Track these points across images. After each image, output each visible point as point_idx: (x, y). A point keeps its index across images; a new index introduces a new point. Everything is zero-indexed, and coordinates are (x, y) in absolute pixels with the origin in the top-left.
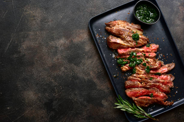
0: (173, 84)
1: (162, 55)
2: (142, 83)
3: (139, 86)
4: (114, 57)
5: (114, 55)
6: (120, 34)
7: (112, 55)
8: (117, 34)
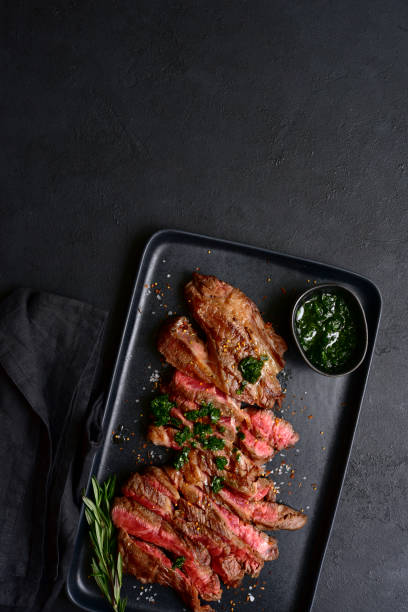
0: (260, 568)
1: (288, 469)
2: (177, 512)
3: (163, 513)
4: (153, 383)
5: (157, 376)
6: (212, 331)
7: (151, 372)
8: (206, 325)
